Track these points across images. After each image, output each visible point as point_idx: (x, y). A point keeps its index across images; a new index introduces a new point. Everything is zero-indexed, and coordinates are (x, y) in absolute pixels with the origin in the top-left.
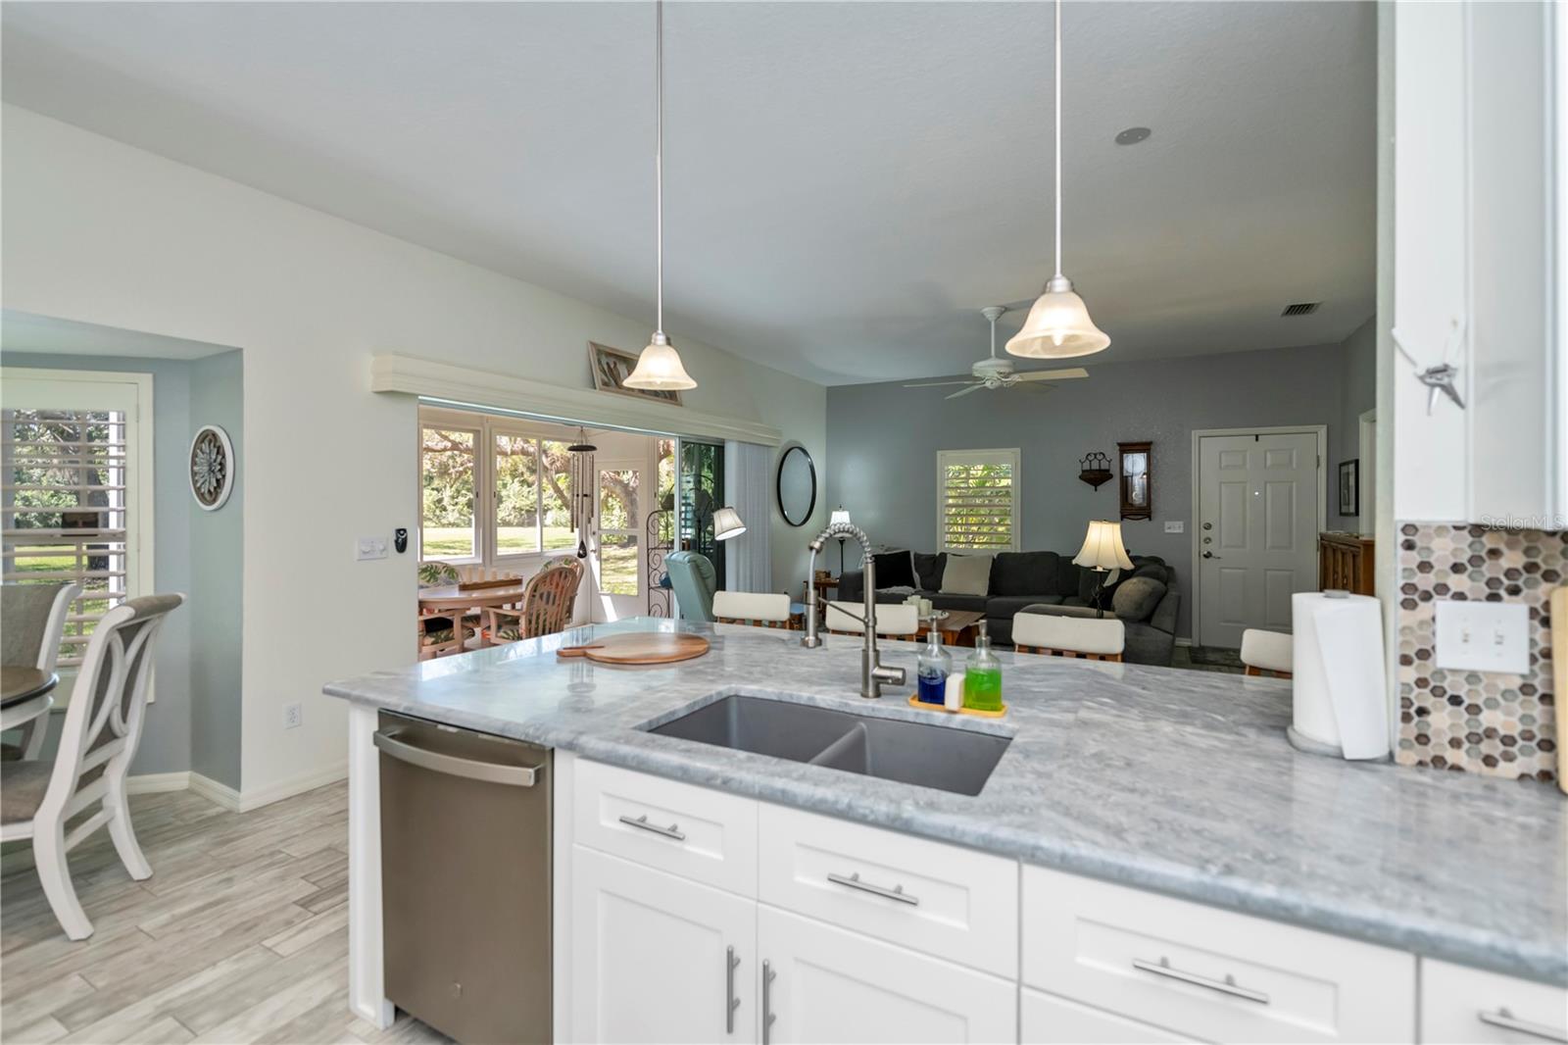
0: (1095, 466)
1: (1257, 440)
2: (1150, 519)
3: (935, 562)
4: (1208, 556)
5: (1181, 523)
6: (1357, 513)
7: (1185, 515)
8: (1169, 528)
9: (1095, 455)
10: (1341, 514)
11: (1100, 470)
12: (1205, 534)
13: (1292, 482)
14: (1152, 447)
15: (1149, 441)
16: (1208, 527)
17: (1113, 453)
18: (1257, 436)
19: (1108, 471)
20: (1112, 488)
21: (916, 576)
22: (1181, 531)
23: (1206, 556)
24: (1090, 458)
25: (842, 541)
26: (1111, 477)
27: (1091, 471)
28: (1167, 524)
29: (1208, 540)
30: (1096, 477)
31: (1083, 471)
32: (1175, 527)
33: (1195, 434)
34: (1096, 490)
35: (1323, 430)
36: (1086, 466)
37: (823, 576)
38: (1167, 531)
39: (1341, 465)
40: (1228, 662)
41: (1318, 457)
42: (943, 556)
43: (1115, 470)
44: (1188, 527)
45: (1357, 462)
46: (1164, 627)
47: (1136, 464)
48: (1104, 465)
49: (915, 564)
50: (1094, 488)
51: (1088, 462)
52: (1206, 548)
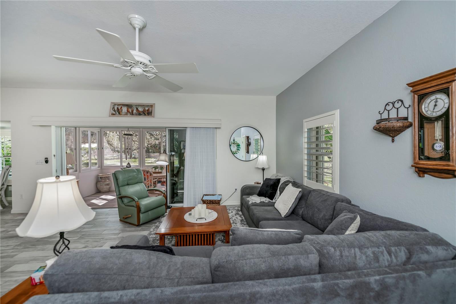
0: (393, 115)
9: (393, 104)
11: (399, 119)
17: (410, 98)
19: (406, 119)
20: (409, 138)
25: (263, 169)
27: (388, 119)
30: (393, 128)
34: (393, 141)
36: (385, 116)
47: (435, 104)
48: (403, 113)
50: (391, 138)
51: (386, 112)
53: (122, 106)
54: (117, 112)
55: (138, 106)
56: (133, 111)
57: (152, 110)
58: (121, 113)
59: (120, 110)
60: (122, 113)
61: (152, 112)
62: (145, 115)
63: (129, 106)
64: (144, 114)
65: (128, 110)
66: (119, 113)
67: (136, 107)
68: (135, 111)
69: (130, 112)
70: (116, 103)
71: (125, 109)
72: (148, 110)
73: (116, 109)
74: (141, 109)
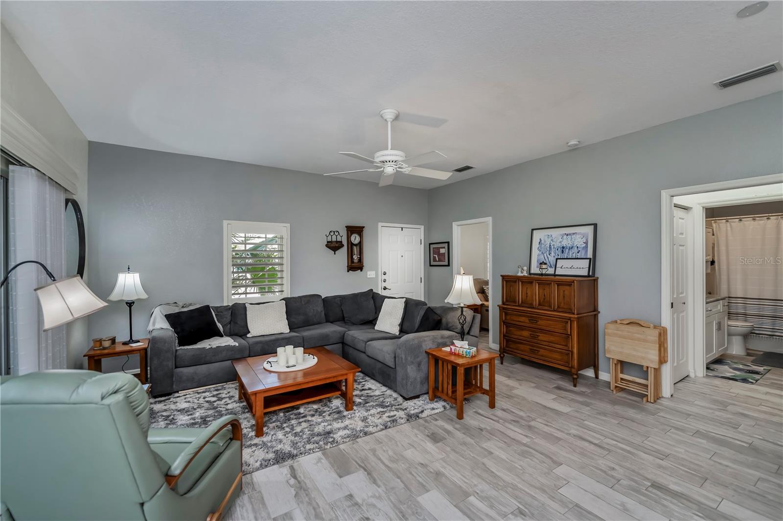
0: (334, 239)
1: (402, 230)
2: (361, 271)
5: (374, 272)
6: (449, 265)
7: (375, 268)
8: (369, 275)
9: (334, 232)
10: (430, 266)
11: (337, 242)
12: (384, 277)
13: (413, 251)
14: (364, 231)
15: (362, 226)
16: (385, 273)
17: (344, 233)
18: (402, 228)
19: (341, 242)
20: (343, 252)
21: (219, 326)
22: (374, 276)
23: (384, 289)
24: (332, 234)
26: (343, 246)
27: (331, 242)
28: (369, 273)
29: (385, 280)
30: (334, 246)
31: (328, 242)
32: (372, 274)
33: (380, 224)
34: (335, 254)
35: (422, 228)
36: (329, 239)
38: (368, 277)
39: (430, 245)
41: (421, 240)
43: (345, 242)
44: (377, 274)
45: (448, 243)
47: (355, 239)
48: (339, 239)
49: (217, 316)
50: (334, 252)
51: (330, 236)
52: (384, 284)
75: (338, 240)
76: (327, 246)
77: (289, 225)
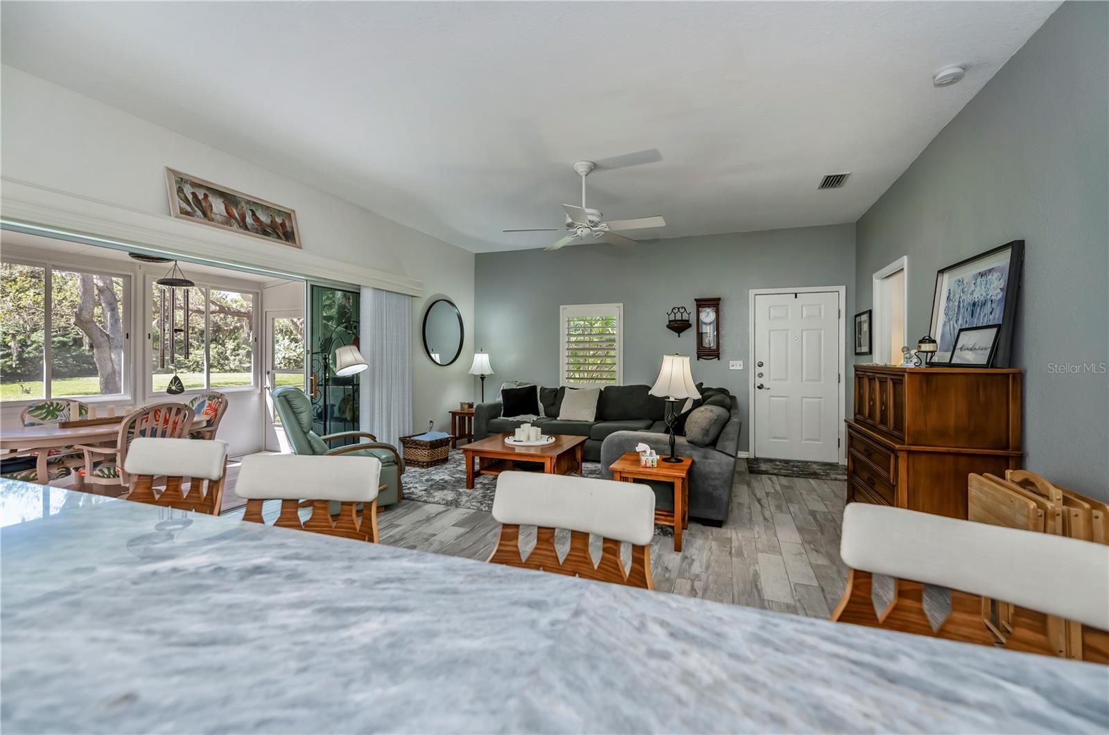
0: (678, 317)
1: (796, 297)
2: (719, 359)
3: (556, 395)
4: (761, 387)
5: (741, 362)
6: (871, 352)
7: (743, 355)
8: (733, 366)
9: (679, 308)
10: (857, 354)
12: (759, 370)
13: (821, 329)
14: (721, 303)
15: (718, 297)
16: (761, 365)
17: (692, 308)
18: (796, 294)
19: (688, 321)
20: (690, 335)
21: (541, 406)
22: (741, 368)
23: (759, 388)
24: (675, 311)
25: (483, 378)
26: (689, 326)
27: (675, 321)
28: (731, 363)
29: (761, 375)
30: (679, 327)
31: (670, 321)
32: (736, 365)
33: (752, 292)
34: (679, 336)
35: (842, 289)
36: (672, 317)
37: (466, 406)
38: (731, 368)
39: (856, 316)
40: (776, 471)
41: (839, 311)
42: (563, 388)
43: (693, 320)
44: (746, 365)
45: (870, 312)
46: (727, 451)
47: (708, 316)
48: (685, 317)
49: (540, 396)
50: (677, 334)
51: (673, 314)
52: (759, 381)
53: (207, 192)
54: (196, 209)
55: (255, 205)
56: (243, 217)
57: (292, 228)
58: (209, 213)
59: (204, 204)
60: (213, 216)
61: (293, 233)
62: (279, 237)
63: (229, 199)
64: (275, 236)
65: (230, 211)
66: (205, 214)
67: (248, 206)
68: (249, 220)
69: (236, 219)
70: (186, 175)
71: (218, 206)
72: (283, 225)
73: (190, 197)
74: (264, 218)
75: (683, 319)
76: (668, 326)
77: (622, 304)
